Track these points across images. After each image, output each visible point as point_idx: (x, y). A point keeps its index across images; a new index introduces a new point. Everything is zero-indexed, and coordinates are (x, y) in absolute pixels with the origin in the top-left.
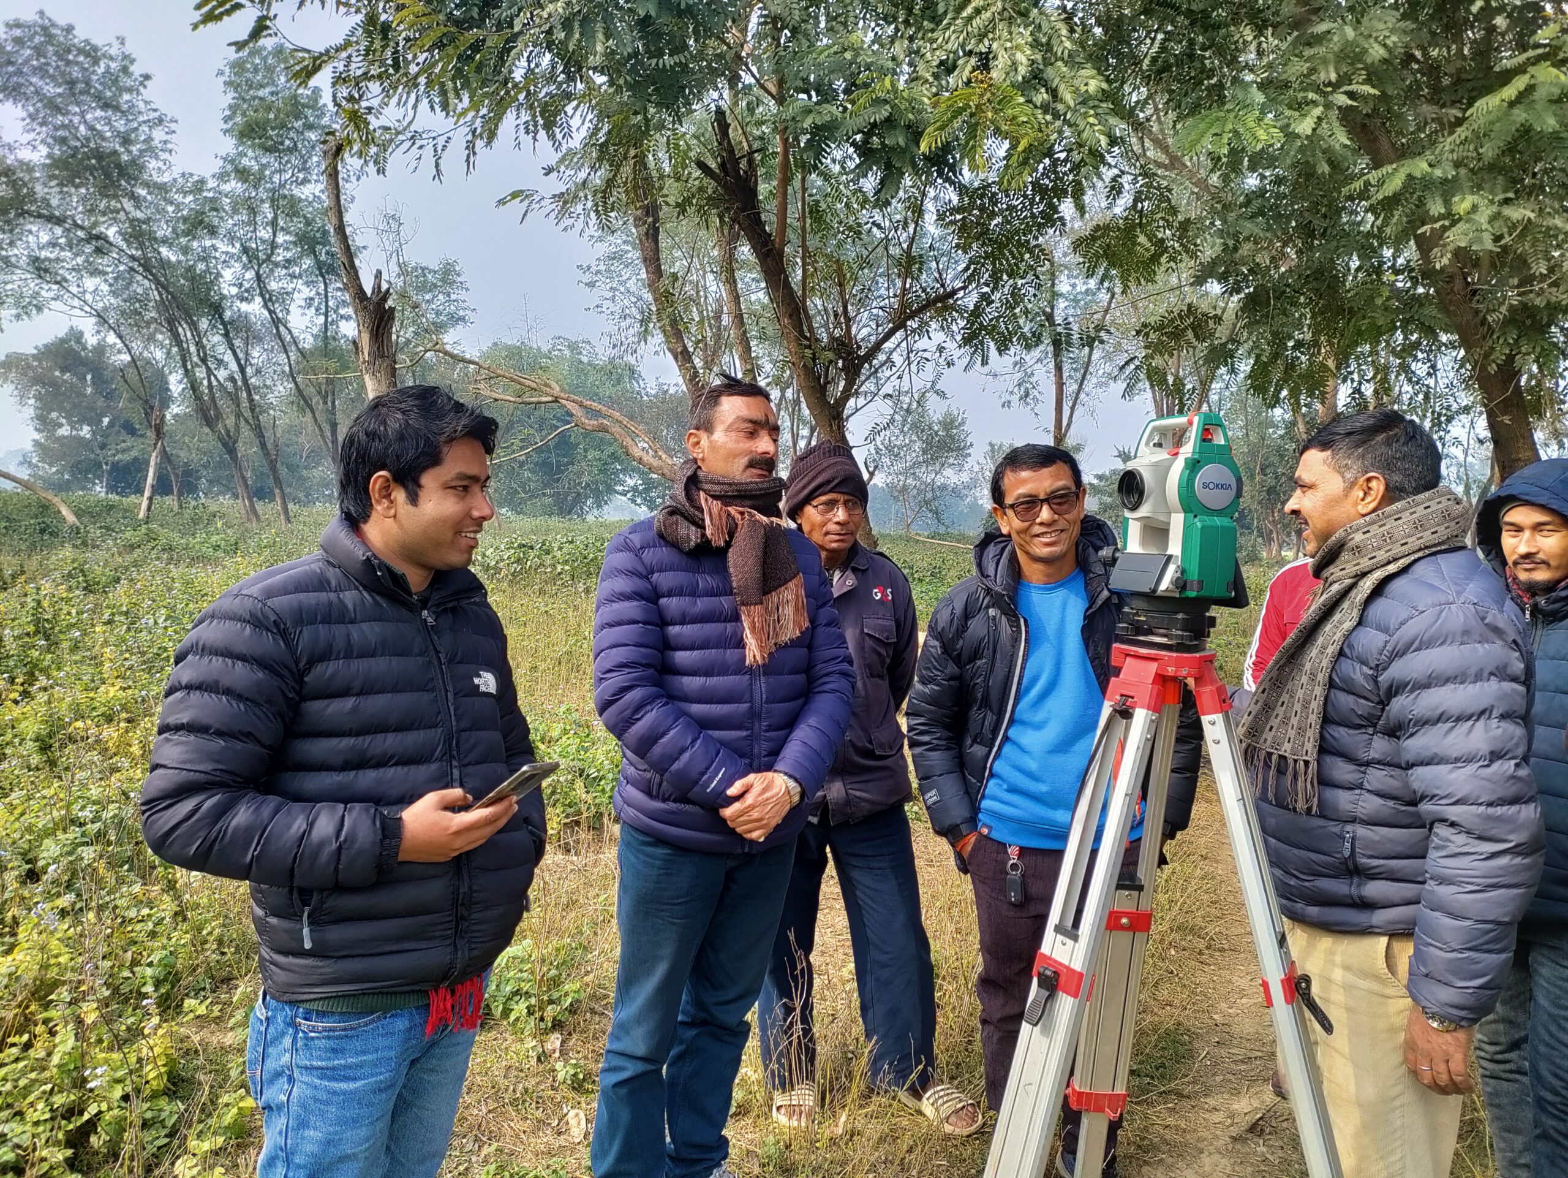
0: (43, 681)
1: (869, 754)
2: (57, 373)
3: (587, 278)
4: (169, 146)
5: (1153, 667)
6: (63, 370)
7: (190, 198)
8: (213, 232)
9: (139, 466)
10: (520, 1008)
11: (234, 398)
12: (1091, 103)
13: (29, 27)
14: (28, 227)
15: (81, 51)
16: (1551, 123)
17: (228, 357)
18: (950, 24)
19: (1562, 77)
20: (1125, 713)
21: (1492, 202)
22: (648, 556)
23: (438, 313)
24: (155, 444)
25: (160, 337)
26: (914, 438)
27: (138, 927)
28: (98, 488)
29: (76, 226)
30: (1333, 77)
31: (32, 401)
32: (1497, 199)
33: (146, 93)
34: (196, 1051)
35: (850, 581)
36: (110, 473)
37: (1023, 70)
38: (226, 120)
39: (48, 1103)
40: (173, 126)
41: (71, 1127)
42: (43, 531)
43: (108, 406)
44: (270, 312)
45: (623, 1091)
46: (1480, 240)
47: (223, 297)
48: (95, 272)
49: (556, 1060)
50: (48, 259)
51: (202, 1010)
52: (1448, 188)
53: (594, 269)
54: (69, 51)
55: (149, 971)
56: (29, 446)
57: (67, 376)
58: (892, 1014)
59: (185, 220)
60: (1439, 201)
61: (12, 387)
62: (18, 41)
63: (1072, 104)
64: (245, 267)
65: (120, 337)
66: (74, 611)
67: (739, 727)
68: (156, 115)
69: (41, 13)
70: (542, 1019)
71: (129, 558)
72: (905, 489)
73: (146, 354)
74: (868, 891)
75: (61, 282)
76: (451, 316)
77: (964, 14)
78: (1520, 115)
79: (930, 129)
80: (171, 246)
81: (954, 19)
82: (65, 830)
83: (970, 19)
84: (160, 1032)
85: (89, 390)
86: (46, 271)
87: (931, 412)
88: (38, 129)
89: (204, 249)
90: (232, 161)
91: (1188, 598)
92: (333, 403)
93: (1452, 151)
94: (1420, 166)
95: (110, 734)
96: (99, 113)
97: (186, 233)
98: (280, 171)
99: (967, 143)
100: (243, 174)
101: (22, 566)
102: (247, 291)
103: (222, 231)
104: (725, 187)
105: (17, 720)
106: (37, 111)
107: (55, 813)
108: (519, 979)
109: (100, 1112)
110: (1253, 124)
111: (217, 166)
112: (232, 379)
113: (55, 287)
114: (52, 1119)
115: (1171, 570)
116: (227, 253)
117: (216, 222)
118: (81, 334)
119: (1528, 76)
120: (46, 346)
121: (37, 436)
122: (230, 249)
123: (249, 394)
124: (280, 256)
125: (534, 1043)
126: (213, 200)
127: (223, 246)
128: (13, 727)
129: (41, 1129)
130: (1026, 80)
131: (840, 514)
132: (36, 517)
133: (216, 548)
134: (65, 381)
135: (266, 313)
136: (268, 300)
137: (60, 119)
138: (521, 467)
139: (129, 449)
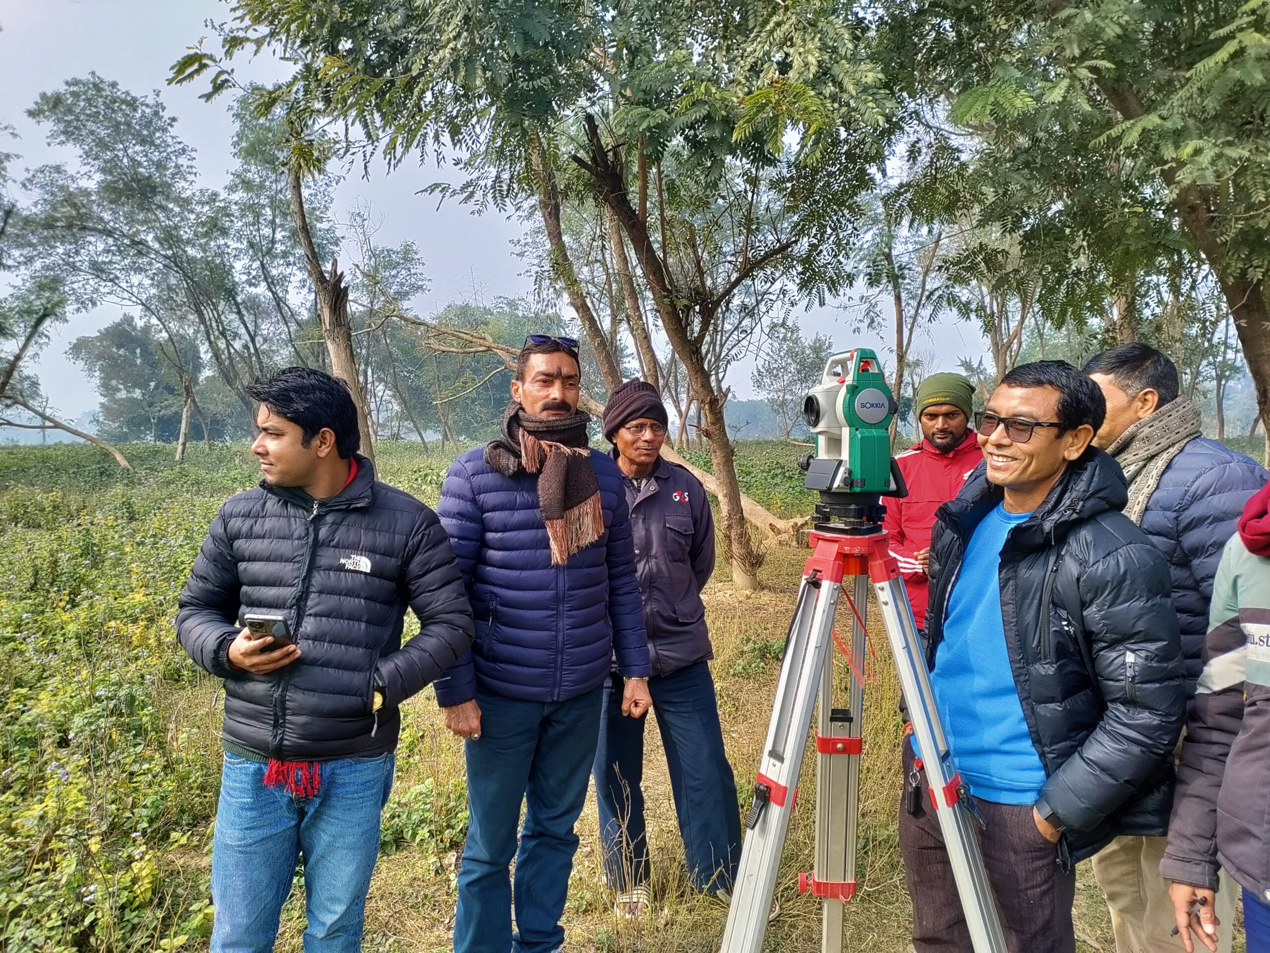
0: (85, 592)
1: (676, 623)
2: (114, 350)
3: (518, 249)
4: (194, 170)
5: (835, 547)
6: (119, 347)
7: (206, 208)
8: (224, 232)
9: (177, 417)
10: (423, 832)
11: (246, 360)
12: (871, 91)
13: (84, 84)
14: (89, 238)
15: (124, 102)
16: (1258, 78)
17: (242, 330)
18: (757, 36)
19: (1264, 40)
20: (815, 584)
21: (1215, 145)
22: (478, 480)
23: (402, 285)
24: (186, 402)
25: (191, 317)
26: (790, 361)
27: (142, 777)
28: (149, 438)
29: (124, 235)
30: (1077, 52)
31: (97, 374)
32: (1219, 142)
33: (172, 131)
34: (178, 872)
35: (653, 487)
36: (157, 425)
37: (813, 69)
38: (235, 144)
39: (60, 913)
40: (193, 154)
41: (77, 931)
42: (102, 474)
43: (154, 373)
44: (273, 293)
45: (475, 889)
46: (1203, 177)
47: (235, 284)
48: (139, 270)
49: (451, 872)
50: (104, 263)
51: (184, 841)
52: (1178, 137)
53: (523, 242)
54: (115, 102)
55: (145, 812)
56: (98, 408)
57: (122, 352)
58: (705, 827)
59: (203, 224)
60: (1171, 148)
61: (83, 363)
62: (75, 95)
63: (854, 93)
64: (252, 260)
65: (159, 319)
66: (116, 536)
67: (547, 608)
68: (181, 146)
69: (93, 73)
70: (442, 841)
71: (165, 492)
72: (784, 403)
73: (181, 331)
74: (680, 731)
75: (114, 280)
76: (412, 286)
77: (768, 28)
78: (1236, 73)
79: (741, 122)
80: (194, 245)
81: (760, 32)
82: (90, 706)
83: (771, 32)
84: (147, 857)
85: (139, 361)
86: (102, 271)
87: (803, 340)
88: (93, 162)
89: (219, 247)
90: (238, 176)
91: (855, 493)
92: (324, 361)
93: (1182, 106)
94: (1152, 120)
95: (135, 631)
96: (138, 148)
97: (206, 235)
98: (276, 181)
99: (771, 130)
100: (247, 185)
101: (84, 502)
102: (254, 278)
103: (232, 232)
104: (597, 175)
105: (66, 623)
106: (91, 149)
107: (83, 694)
108: (423, 810)
109: (96, 919)
110: (1011, 96)
111: (228, 179)
112: (246, 347)
113: (110, 284)
114: (63, 925)
115: (842, 470)
116: (236, 249)
117: (227, 224)
118: (132, 318)
119: (1236, 41)
120: (106, 329)
121: (103, 400)
122: (238, 245)
123: (259, 358)
124: (279, 248)
125: (435, 859)
126: (224, 208)
127: (233, 244)
128: (63, 628)
129: (53, 933)
130: (817, 77)
131: (647, 435)
132: (99, 463)
133: (234, 480)
134: (120, 356)
135: (270, 294)
136: (271, 283)
137: (109, 155)
138: (473, 402)
139: (171, 406)
